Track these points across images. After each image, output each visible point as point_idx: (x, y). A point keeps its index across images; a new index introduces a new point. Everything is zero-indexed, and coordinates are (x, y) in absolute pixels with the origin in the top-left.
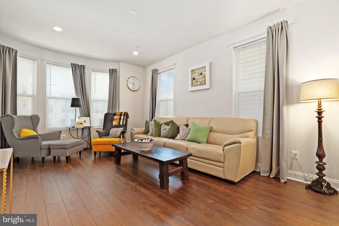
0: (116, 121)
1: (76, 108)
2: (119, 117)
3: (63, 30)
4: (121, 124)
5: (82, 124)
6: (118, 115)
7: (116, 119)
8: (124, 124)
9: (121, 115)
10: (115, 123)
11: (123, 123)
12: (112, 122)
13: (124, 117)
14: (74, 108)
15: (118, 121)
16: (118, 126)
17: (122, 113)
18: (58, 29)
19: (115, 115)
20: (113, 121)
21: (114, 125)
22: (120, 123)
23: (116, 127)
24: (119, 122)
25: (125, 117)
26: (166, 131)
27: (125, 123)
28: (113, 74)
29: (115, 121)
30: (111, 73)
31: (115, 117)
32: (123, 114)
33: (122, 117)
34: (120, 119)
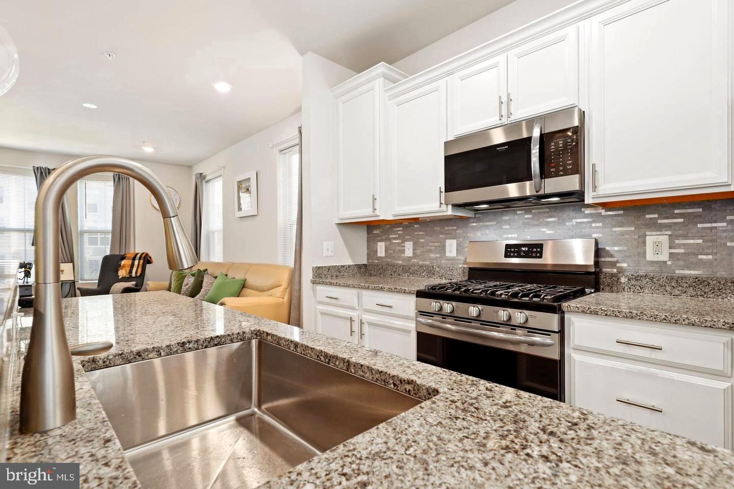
0: (124, 269)
2: (130, 262)
4: (134, 275)
6: (129, 259)
7: (124, 266)
8: (138, 274)
9: (134, 259)
10: (122, 273)
11: (136, 273)
12: (117, 271)
13: (139, 262)
15: (128, 269)
16: (128, 279)
17: (137, 254)
19: (123, 258)
20: (119, 270)
21: (120, 278)
22: (131, 273)
23: (124, 279)
24: (131, 272)
25: (141, 262)
26: (187, 287)
27: (141, 274)
28: (120, 181)
29: (122, 269)
30: (116, 180)
31: (123, 262)
32: (138, 256)
33: (136, 262)
34: (131, 265)
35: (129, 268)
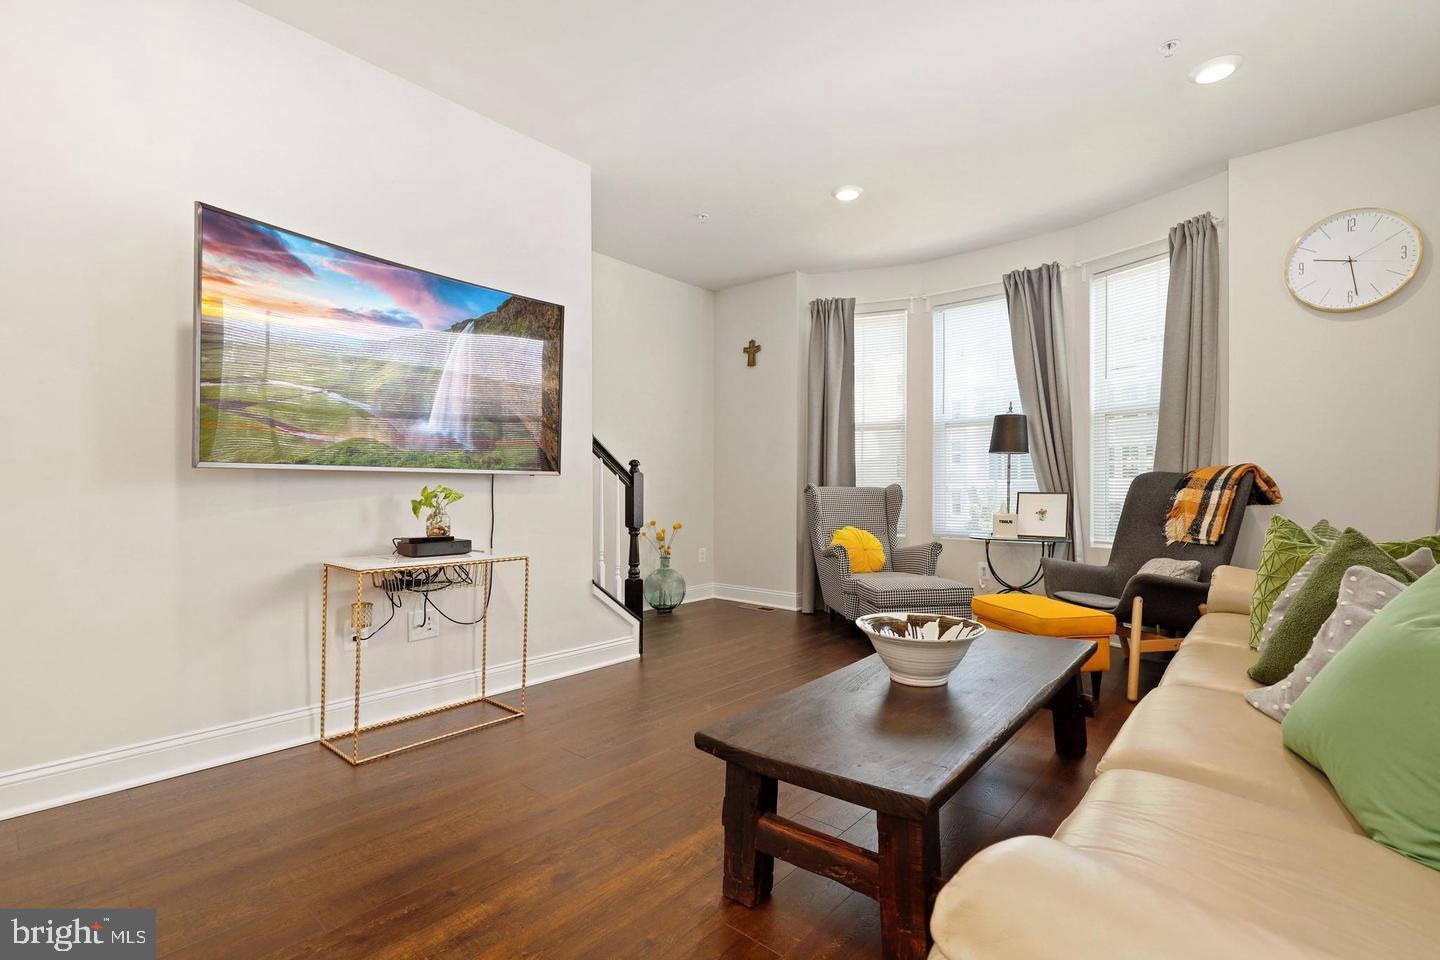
0: (1181, 518)
1: (1009, 458)
2: (1198, 496)
3: (861, 190)
4: (1201, 537)
5: (1011, 522)
6: (1197, 485)
7: (1182, 508)
8: (1214, 538)
9: (1210, 487)
10: (1175, 530)
11: (1209, 534)
12: (1163, 522)
13: (1220, 496)
14: (1003, 456)
15: (1191, 519)
16: (1189, 550)
17: (1221, 470)
18: (848, 195)
19: (1183, 482)
20: (1166, 521)
21: (1169, 543)
22: (1198, 532)
24: (1195, 529)
25: (1227, 495)
27: (1219, 537)
29: (1176, 516)
31: (1181, 496)
32: (1224, 476)
33: (1215, 496)
34: (1201, 505)
35: (1194, 516)
